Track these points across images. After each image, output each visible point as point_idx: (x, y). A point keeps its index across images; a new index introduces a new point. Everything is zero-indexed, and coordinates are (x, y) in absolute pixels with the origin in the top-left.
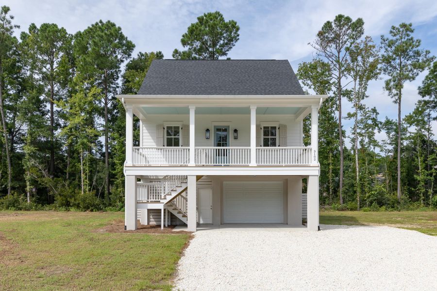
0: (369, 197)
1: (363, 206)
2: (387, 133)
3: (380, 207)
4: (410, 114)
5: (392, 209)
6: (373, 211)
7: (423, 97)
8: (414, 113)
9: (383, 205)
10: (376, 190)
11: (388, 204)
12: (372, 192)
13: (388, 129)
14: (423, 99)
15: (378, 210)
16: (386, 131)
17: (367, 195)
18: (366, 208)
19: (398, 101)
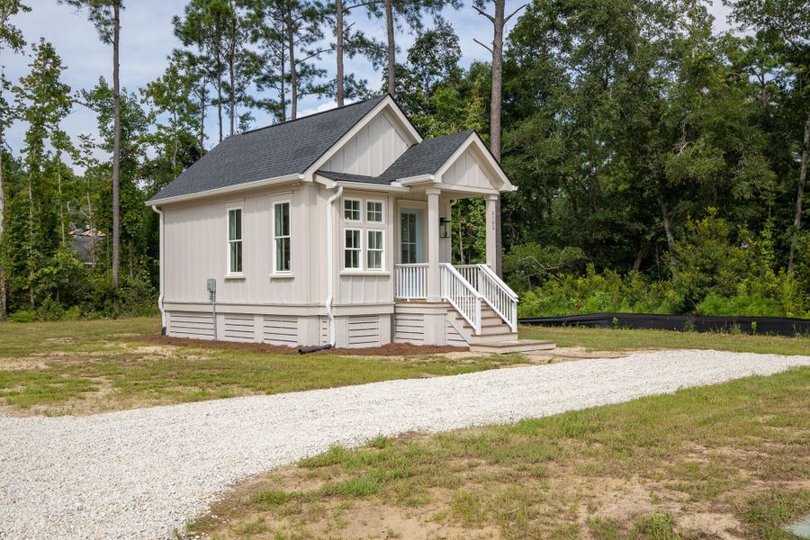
0: (36, 283)
1: (18, 308)
2: (100, 119)
3: (66, 309)
4: (159, 80)
5: (95, 314)
6: (45, 320)
7: (186, 44)
8: (166, 79)
9: (76, 303)
10: (56, 265)
11: (88, 300)
12: (46, 270)
13: (104, 110)
14: (184, 49)
15: (59, 318)
16: (99, 114)
17: (32, 276)
18: (25, 313)
19: (113, 38)
